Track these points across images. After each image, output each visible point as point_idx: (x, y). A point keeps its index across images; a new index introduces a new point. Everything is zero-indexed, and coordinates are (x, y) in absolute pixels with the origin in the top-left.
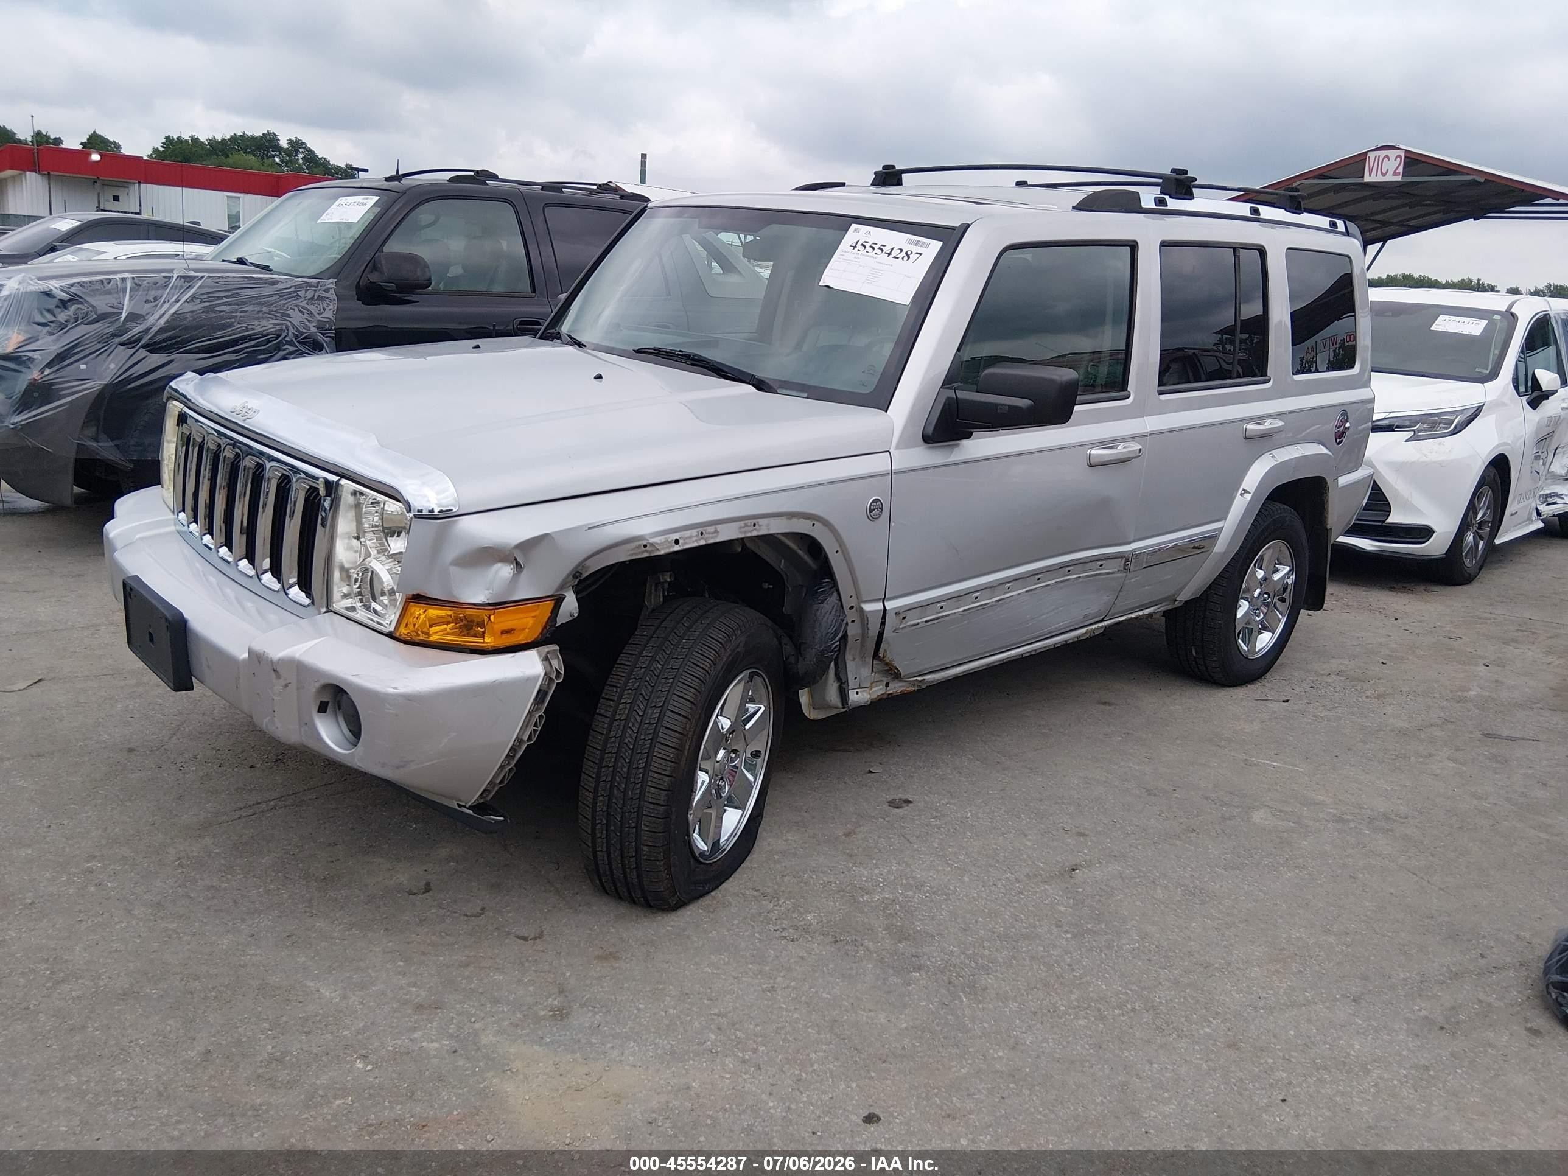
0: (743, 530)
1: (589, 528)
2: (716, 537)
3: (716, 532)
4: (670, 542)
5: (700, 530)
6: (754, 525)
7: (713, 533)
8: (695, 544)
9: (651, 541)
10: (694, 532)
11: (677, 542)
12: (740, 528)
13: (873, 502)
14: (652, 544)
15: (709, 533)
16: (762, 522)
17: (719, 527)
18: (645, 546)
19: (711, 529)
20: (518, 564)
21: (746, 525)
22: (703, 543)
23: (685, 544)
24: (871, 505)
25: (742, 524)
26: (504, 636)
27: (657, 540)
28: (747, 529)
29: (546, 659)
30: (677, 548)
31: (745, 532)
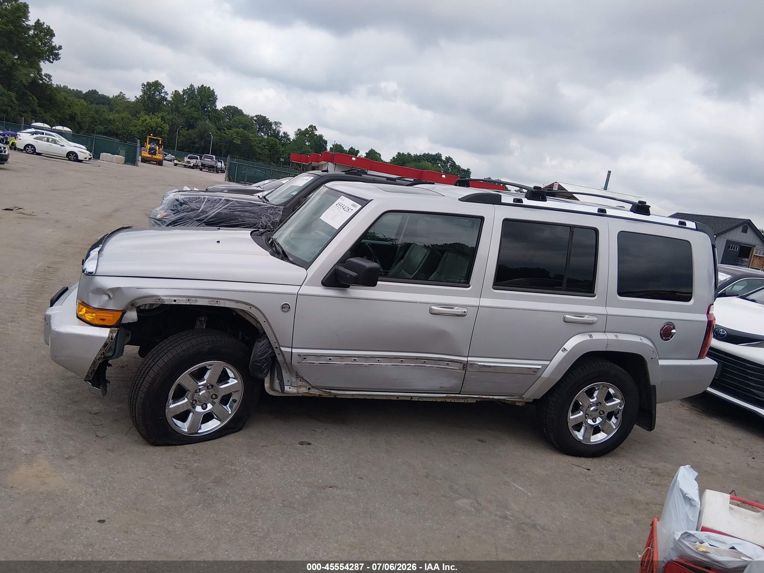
0: (210, 302)
1: (137, 288)
2: (196, 303)
3: (196, 301)
4: (171, 300)
5: (188, 298)
6: (217, 302)
7: (194, 301)
8: (184, 303)
9: (162, 298)
10: (185, 299)
11: (175, 301)
12: (210, 301)
13: (284, 304)
14: (162, 299)
15: (193, 301)
16: (221, 301)
17: (198, 299)
18: (159, 299)
19: (194, 299)
20: (109, 296)
21: (213, 301)
22: (188, 303)
23: (179, 302)
24: (283, 305)
25: (210, 300)
26: (101, 321)
27: (165, 298)
28: (213, 303)
29: (111, 332)
30: (174, 303)
31: (211, 304)
